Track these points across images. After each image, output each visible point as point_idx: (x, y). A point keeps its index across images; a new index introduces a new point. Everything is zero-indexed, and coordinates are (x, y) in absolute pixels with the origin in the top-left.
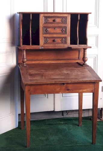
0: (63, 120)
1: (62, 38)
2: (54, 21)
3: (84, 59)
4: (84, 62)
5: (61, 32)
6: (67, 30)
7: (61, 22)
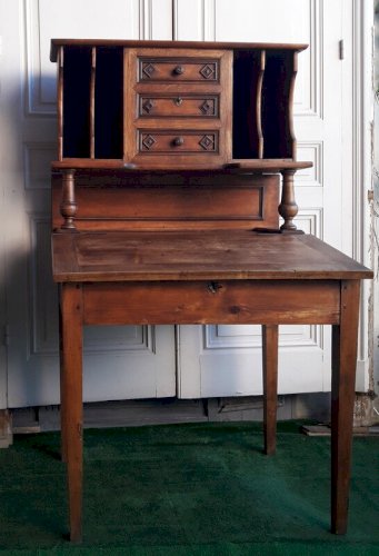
0: (206, 429)
1: (204, 133)
2: (175, 73)
3: (286, 210)
4: (287, 220)
5: (199, 112)
6: (221, 106)
7: (200, 76)
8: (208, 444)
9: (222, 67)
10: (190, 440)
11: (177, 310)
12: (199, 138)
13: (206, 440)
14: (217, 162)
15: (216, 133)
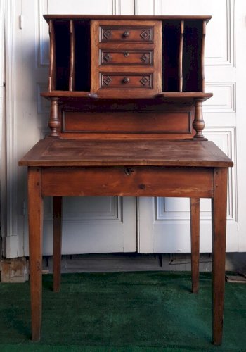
0: (158, 275)
1: (144, 75)
2: (124, 36)
4: (197, 132)
5: (140, 61)
6: (155, 57)
7: (140, 37)
8: (156, 285)
9: (155, 32)
10: (144, 282)
11: (104, 186)
12: (141, 78)
13: (155, 282)
14: (152, 94)
15: (150, 75)
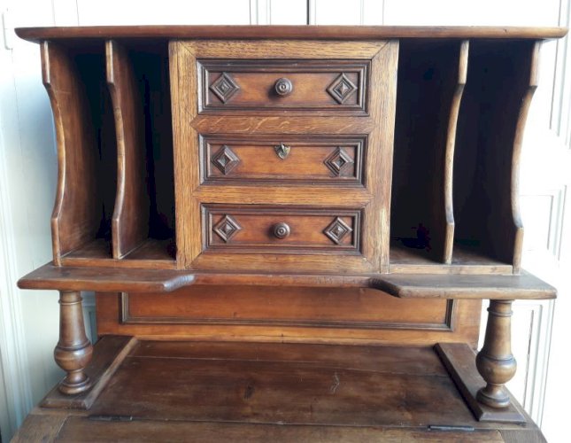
1: (333, 213)
2: (274, 93)
5: (323, 170)
7: (327, 97)
12: (324, 222)
